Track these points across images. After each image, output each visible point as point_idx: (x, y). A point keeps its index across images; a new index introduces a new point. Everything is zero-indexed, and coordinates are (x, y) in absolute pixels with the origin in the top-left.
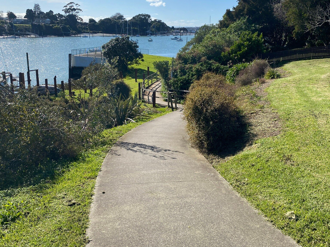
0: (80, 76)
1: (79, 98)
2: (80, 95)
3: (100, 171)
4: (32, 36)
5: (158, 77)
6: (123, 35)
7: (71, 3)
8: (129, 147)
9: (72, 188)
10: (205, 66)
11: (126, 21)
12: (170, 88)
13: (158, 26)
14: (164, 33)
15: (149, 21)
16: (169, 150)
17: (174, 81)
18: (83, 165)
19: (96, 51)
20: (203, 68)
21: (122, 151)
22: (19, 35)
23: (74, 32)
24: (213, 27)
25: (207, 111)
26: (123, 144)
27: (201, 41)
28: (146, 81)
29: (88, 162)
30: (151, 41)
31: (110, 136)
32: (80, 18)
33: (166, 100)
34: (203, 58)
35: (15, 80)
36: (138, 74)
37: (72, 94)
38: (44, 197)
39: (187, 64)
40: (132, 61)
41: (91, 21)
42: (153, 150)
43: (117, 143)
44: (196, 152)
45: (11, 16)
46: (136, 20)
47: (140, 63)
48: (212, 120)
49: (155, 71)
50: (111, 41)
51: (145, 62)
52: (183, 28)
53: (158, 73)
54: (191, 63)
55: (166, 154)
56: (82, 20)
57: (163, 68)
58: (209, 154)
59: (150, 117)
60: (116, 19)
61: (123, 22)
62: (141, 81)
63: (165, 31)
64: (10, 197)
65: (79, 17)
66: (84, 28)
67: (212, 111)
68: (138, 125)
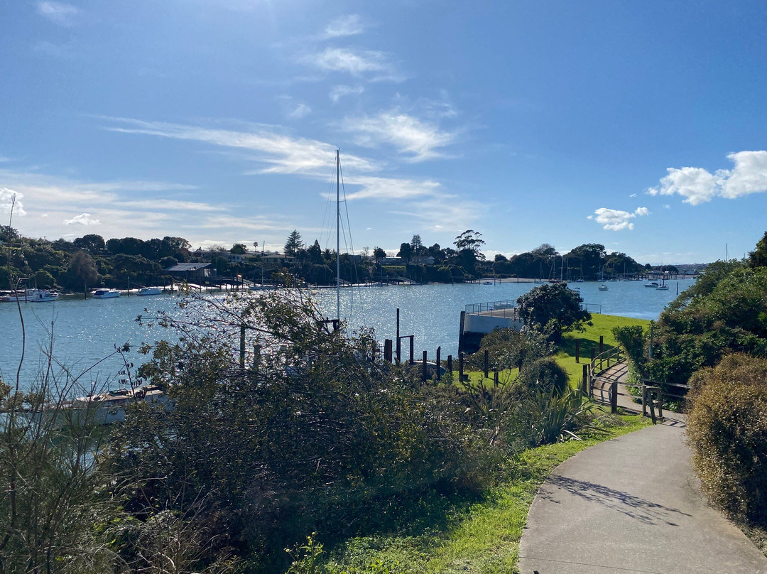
0: (477, 349)
1: (479, 387)
2: (481, 382)
3: (525, 528)
4: (405, 283)
5: (621, 355)
6: (553, 280)
7: (468, 231)
8: (576, 488)
9: (478, 553)
10: (722, 338)
11: (560, 257)
12: (648, 378)
13: (619, 264)
14: (631, 276)
15: (602, 256)
16: (659, 506)
17: (656, 365)
18: (496, 513)
19: (507, 306)
20: (719, 342)
21: (562, 493)
22: (387, 281)
23: (470, 276)
24: (738, 264)
25: (743, 434)
26: (562, 481)
27: (711, 291)
28: (598, 361)
29: (503, 507)
30: (605, 289)
31: (535, 462)
32: (480, 254)
33: (639, 402)
34: (717, 323)
35: (379, 350)
36: (581, 349)
37: (464, 378)
38: (432, 560)
39: (683, 334)
40: (569, 325)
41: (499, 258)
42: (624, 500)
43: (551, 477)
44: (720, 518)
45: (379, 253)
46: (578, 255)
47: (584, 329)
48: (757, 453)
49: (615, 344)
50: (534, 291)
51: (594, 329)
52: (669, 266)
53: (621, 348)
54: (691, 332)
55: (653, 514)
56: (484, 257)
57: (631, 340)
58: (752, 527)
59: (609, 432)
60: (540, 254)
61: (553, 258)
62: (588, 361)
63: (632, 271)
64: (378, 550)
65: (479, 252)
66: (487, 270)
67: (756, 434)
68: (586, 445)
